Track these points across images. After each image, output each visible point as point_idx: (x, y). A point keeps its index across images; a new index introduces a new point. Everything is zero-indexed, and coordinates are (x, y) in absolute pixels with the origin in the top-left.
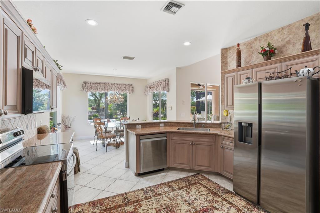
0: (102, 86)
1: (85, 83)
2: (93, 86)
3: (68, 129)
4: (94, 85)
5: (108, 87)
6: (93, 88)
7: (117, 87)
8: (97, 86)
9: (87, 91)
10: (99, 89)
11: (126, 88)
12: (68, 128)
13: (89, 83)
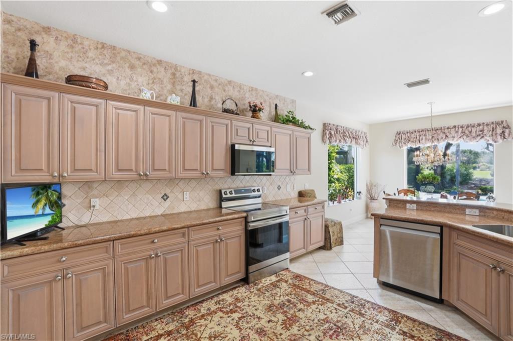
0: (427, 134)
1: (398, 133)
2: (411, 137)
3: (373, 201)
4: (413, 136)
5: (442, 135)
6: (412, 140)
7: (460, 132)
8: (418, 137)
9: (402, 146)
10: (421, 142)
11: (485, 131)
12: (374, 199)
13: (404, 134)
